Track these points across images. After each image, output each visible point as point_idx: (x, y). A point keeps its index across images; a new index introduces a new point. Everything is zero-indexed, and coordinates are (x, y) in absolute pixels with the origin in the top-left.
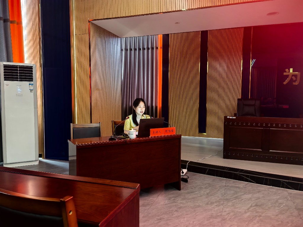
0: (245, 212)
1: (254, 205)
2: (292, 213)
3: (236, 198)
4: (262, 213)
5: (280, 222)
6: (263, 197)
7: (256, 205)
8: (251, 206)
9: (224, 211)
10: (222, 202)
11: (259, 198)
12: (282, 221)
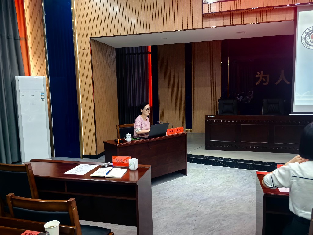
0: (219, 186)
1: (225, 181)
2: (251, 185)
3: (214, 177)
4: (231, 186)
5: (242, 191)
6: (233, 176)
7: (227, 182)
8: (223, 182)
9: (204, 186)
10: (203, 181)
11: (230, 177)
12: (243, 191)
